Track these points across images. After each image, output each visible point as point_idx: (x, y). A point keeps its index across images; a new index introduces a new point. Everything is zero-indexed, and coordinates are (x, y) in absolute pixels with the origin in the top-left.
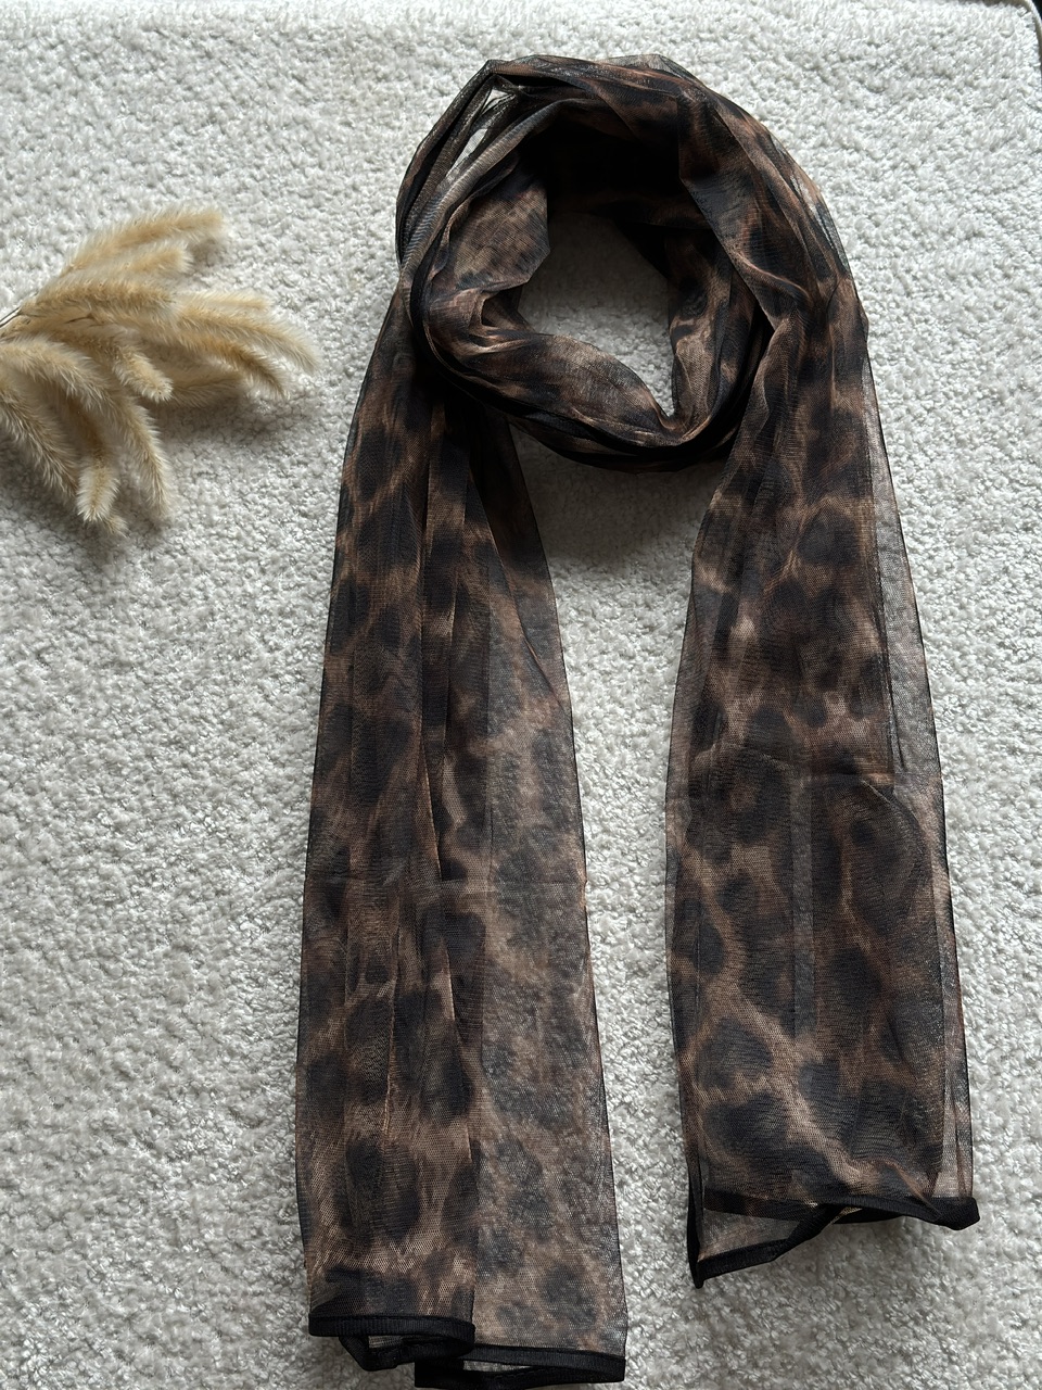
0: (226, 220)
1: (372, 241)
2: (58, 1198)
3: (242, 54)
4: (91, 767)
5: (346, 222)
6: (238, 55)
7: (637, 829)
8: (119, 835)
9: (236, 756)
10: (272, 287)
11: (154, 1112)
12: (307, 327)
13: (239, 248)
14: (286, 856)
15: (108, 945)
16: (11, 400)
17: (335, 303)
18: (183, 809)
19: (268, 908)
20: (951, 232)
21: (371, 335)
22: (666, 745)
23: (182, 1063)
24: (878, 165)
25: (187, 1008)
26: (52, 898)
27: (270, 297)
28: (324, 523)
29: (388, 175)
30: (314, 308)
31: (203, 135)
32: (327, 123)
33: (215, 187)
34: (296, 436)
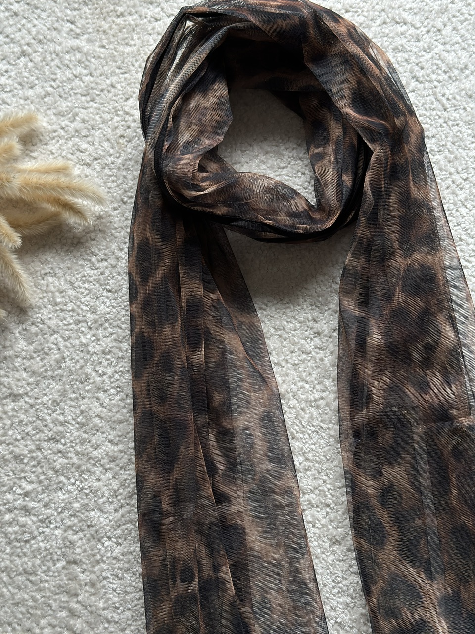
0: (39, 117)
1: (127, 118)
3: (35, 11)
4: (6, 460)
5: (111, 108)
6: (33, 12)
7: (324, 456)
8: (27, 499)
9: (89, 442)
10: (72, 154)
12: (96, 175)
13: (49, 132)
14: (125, 499)
15: (30, 566)
17: (111, 159)
18: (62, 478)
19: (119, 532)
20: (466, 68)
21: (134, 176)
22: (336, 404)
23: (81, 631)
24: (418, 32)
25: (80, 598)
27: (72, 161)
28: (121, 294)
29: (132, 75)
30: (99, 163)
31: (19, 64)
32: (91, 47)
33: (30, 96)
34: (98, 243)
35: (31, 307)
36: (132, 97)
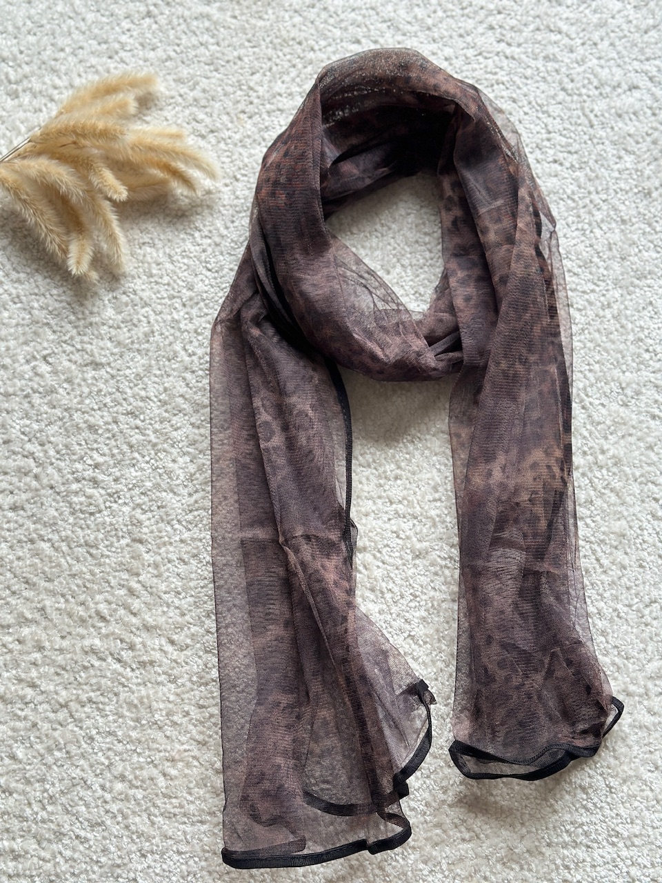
0: (159, 80)
1: (251, 93)
2: (64, 693)
4: (79, 429)
5: (234, 81)
8: (97, 471)
9: (169, 422)
10: (188, 124)
11: (122, 641)
12: (210, 149)
13: (166, 97)
14: (201, 484)
15: (92, 539)
16: (25, 197)
17: (227, 134)
18: (136, 455)
19: (190, 517)
20: (619, 86)
23: (138, 611)
24: (572, 43)
25: (141, 578)
26: (57, 510)
27: (187, 130)
29: (261, 50)
30: (215, 136)
31: (143, 25)
32: (222, 17)
33: (151, 58)
34: (204, 219)
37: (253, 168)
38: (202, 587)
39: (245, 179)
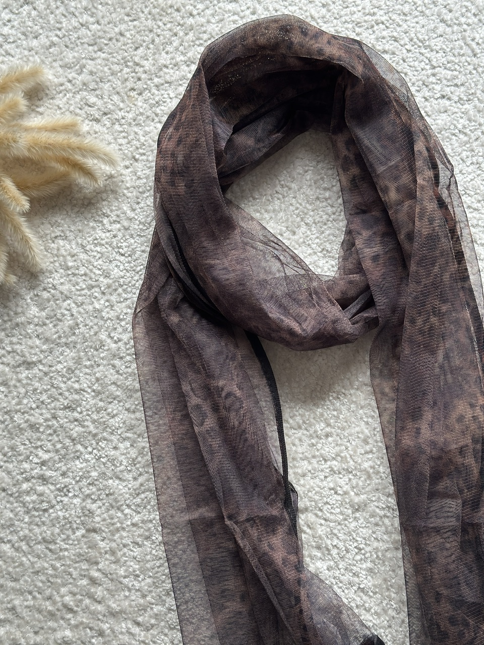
0: (46, 69)
1: (138, 69)
4: (21, 429)
5: (120, 58)
8: (44, 468)
9: (105, 410)
10: (81, 109)
11: (91, 629)
12: (106, 132)
13: (56, 86)
14: (144, 467)
15: (49, 535)
17: (121, 114)
18: (79, 447)
19: (138, 500)
23: (102, 598)
25: (100, 566)
26: (12, 511)
27: (80, 116)
28: (135, 258)
29: (141, 23)
30: (109, 118)
31: (22, 13)
33: (35, 46)
34: (110, 204)
35: (42, 272)
36: (142, 46)
37: (150, 146)
38: (159, 567)
39: (144, 157)
